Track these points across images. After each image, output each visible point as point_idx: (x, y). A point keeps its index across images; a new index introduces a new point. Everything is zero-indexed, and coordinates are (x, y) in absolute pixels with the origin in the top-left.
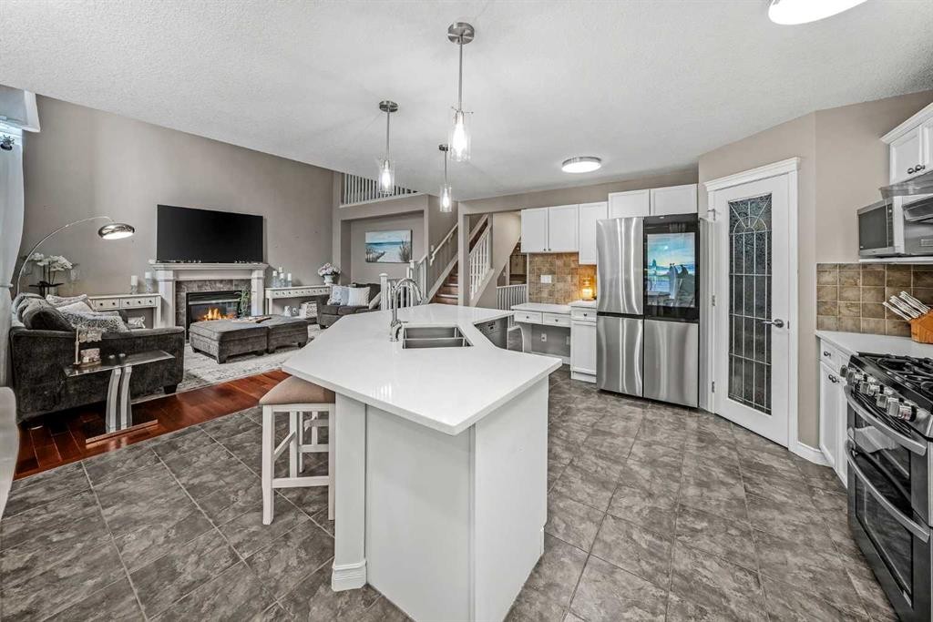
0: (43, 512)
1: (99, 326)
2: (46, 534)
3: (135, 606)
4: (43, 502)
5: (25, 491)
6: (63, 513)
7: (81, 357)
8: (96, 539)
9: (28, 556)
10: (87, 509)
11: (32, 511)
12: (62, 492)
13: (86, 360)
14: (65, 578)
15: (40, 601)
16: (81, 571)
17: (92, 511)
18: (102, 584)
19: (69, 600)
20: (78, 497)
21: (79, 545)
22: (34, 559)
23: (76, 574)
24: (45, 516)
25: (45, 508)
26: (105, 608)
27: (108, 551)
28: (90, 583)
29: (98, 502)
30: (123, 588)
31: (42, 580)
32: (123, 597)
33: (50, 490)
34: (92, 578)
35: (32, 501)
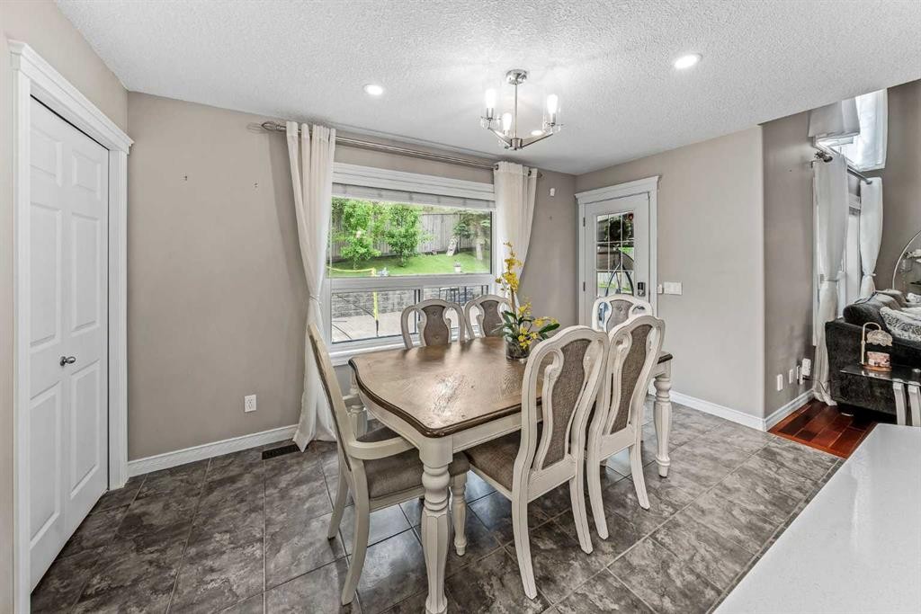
0: (775, 470)
1: (913, 332)
2: (759, 483)
3: (732, 575)
4: (782, 465)
5: (784, 449)
6: (782, 481)
7: (866, 359)
8: (774, 514)
9: (738, 486)
10: (797, 492)
11: (771, 464)
12: (800, 468)
13: (871, 362)
14: (732, 515)
15: (711, 512)
16: (743, 521)
17: (796, 496)
18: (740, 541)
19: (719, 527)
20: (803, 479)
21: (762, 507)
22: (738, 490)
23: (738, 520)
24: (772, 473)
25: (779, 468)
26: (723, 555)
27: (768, 529)
28: (737, 532)
29: (808, 494)
30: (744, 557)
31: (727, 503)
32: (736, 562)
33: (796, 460)
34: (741, 531)
35: (779, 458)
